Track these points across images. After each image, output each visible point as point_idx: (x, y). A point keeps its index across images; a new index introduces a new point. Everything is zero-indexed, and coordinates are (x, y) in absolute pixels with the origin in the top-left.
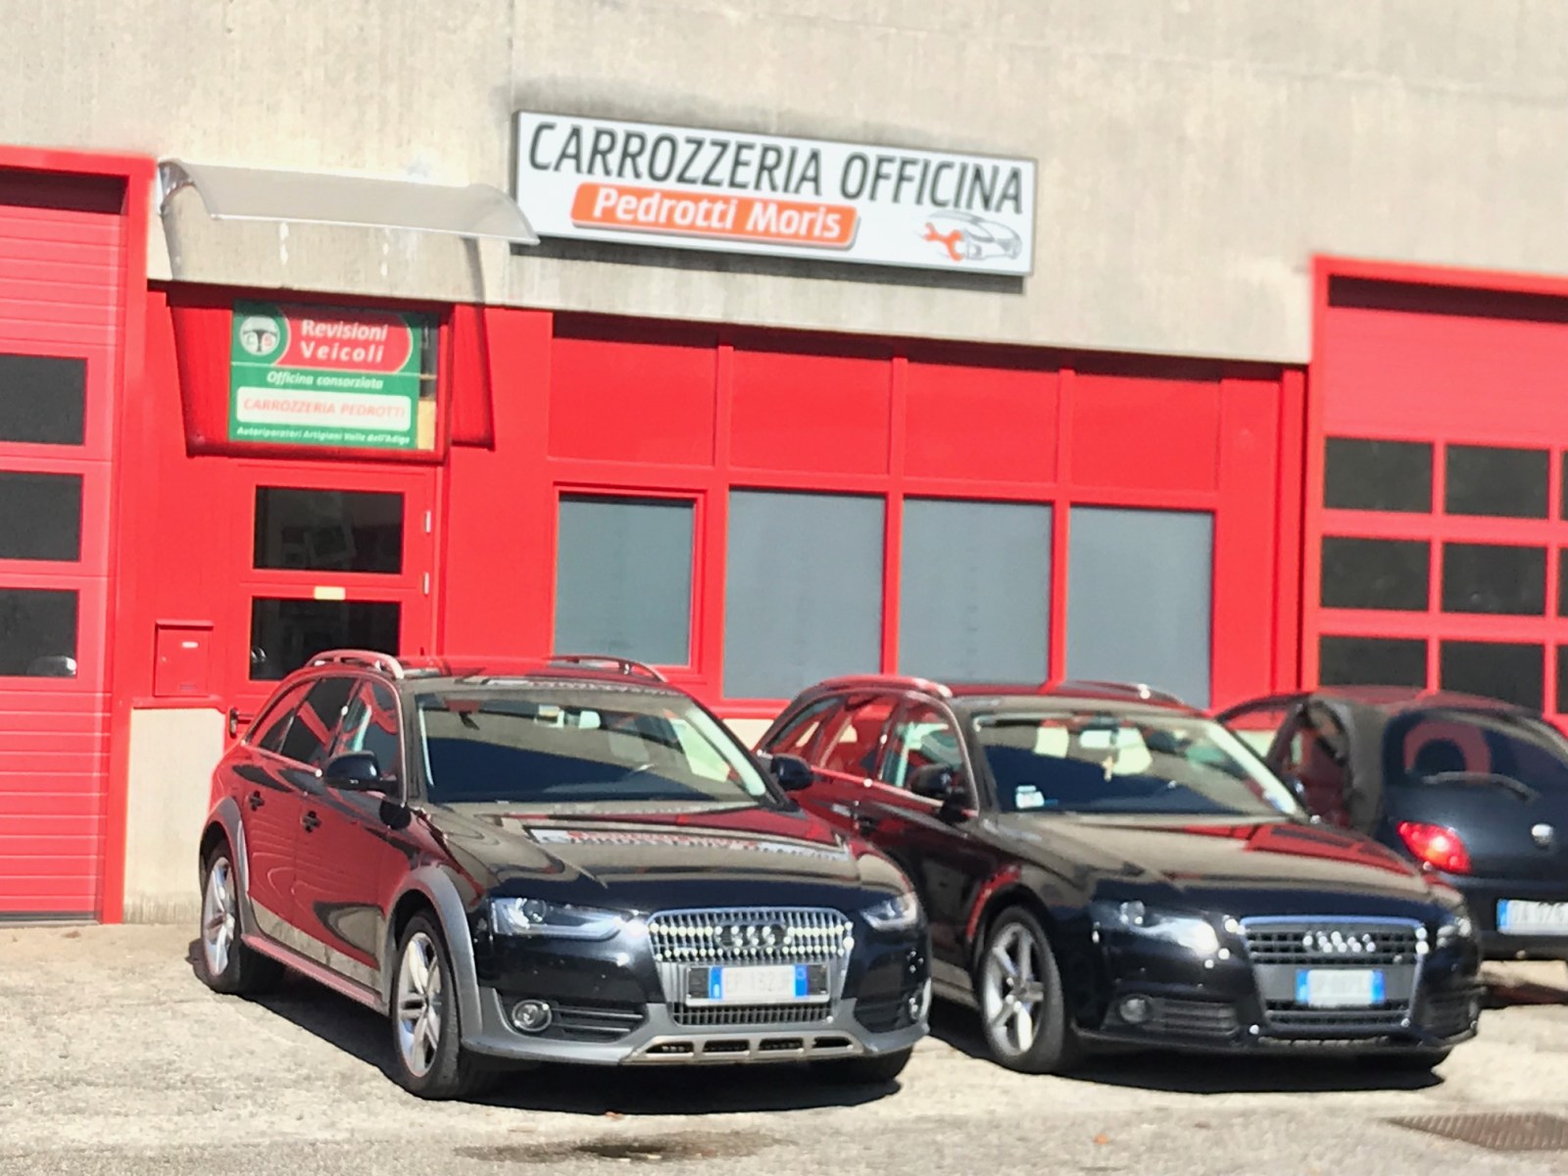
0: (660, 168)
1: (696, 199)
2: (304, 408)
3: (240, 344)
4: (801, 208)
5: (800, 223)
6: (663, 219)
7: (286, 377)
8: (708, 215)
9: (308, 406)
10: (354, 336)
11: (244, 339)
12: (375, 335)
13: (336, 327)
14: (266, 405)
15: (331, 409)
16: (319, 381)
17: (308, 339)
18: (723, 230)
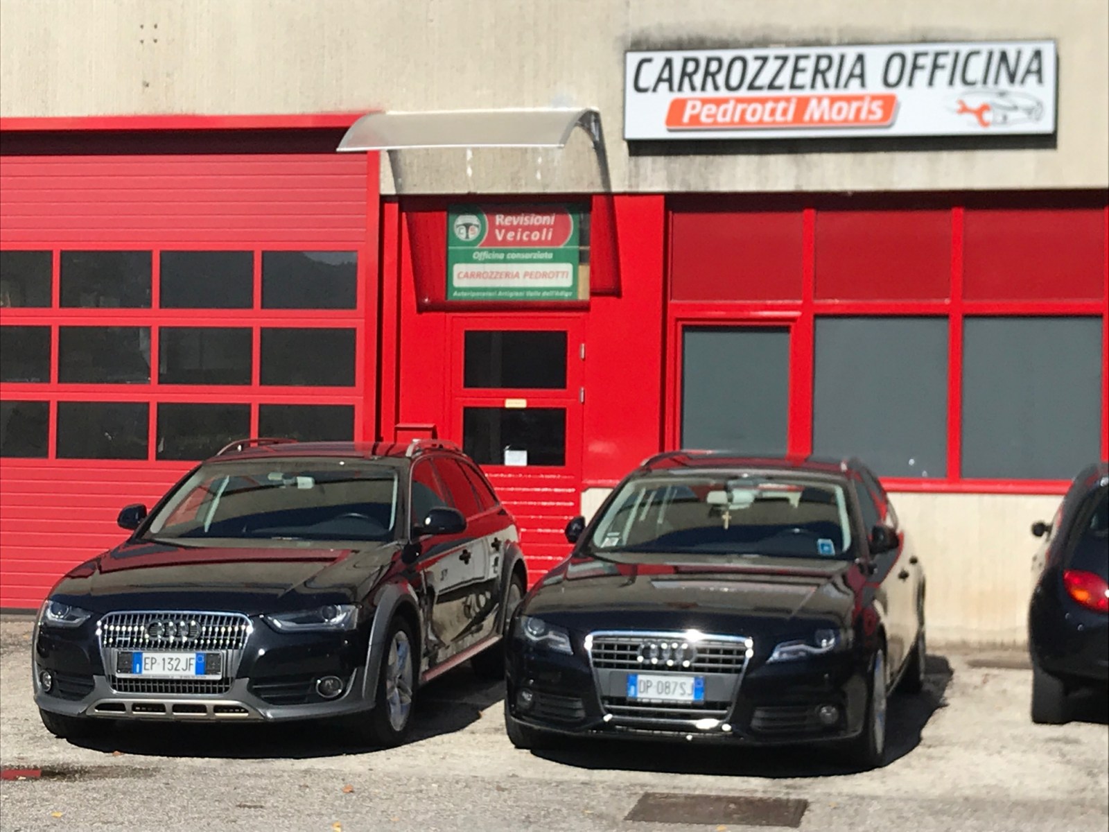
0: (734, 82)
1: (763, 101)
2: (498, 276)
3: (454, 234)
4: (849, 99)
5: (849, 111)
6: (737, 119)
7: (486, 255)
8: (773, 112)
9: (501, 274)
10: (531, 223)
11: (456, 231)
12: (546, 222)
13: (519, 218)
14: (472, 275)
15: (517, 275)
16: (508, 257)
17: (500, 227)
18: (786, 122)
